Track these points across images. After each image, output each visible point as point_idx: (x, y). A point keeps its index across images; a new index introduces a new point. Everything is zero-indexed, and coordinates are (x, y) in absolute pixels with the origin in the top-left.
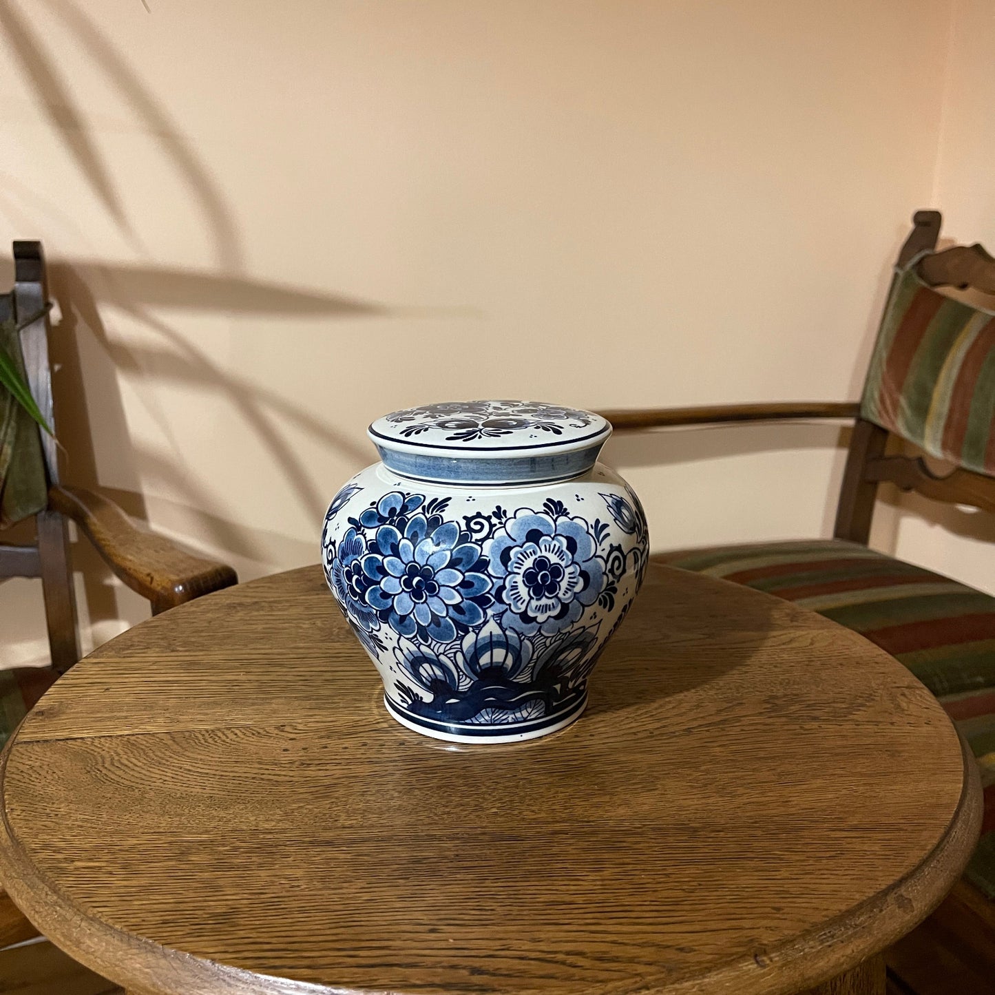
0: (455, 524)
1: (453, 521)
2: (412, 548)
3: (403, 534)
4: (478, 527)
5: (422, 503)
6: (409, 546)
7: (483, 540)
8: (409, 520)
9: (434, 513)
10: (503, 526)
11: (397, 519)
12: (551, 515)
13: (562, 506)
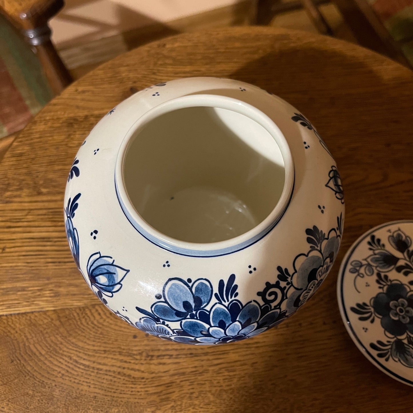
0: (253, 303)
1: (251, 302)
2: (223, 331)
3: (210, 324)
5: (212, 291)
6: (219, 330)
7: (280, 304)
8: (210, 312)
9: (230, 300)
10: (290, 285)
11: (196, 313)
12: (316, 247)
13: (318, 230)
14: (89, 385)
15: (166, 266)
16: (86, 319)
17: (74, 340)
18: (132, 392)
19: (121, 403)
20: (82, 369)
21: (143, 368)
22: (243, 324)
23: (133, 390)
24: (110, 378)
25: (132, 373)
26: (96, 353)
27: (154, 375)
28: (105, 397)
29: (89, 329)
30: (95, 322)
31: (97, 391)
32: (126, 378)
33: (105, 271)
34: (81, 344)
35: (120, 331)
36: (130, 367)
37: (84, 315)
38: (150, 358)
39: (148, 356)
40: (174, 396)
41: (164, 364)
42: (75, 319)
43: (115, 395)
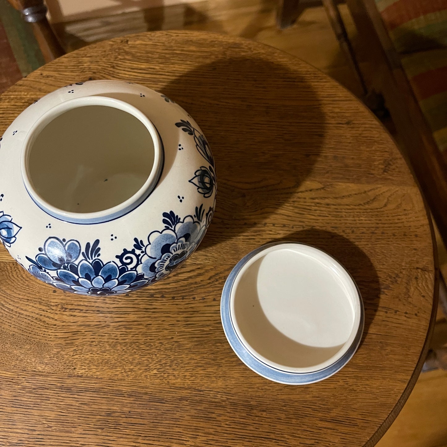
0: (112, 263)
1: (110, 262)
2: (89, 282)
3: (78, 276)
4: (129, 261)
5: (80, 250)
6: (87, 281)
7: (136, 267)
8: (78, 266)
9: (94, 258)
10: (144, 253)
11: (68, 265)
12: (170, 228)
13: (174, 215)
14: (10, 324)
15: (48, 228)
16: (17, 273)
17: (4, 288)
18: (44, 334)
19: (34, 342)
20: (7, 312)
21: (56, 317)
22: (105, 278)
23: (46, 333)
24: (29, 322)
25: (46, 319)
26: (21, 300)
27: (64, 324)
28: (22, 336)
29: (18, 280)
30: (24, 276)
31: (16, 330)
32: (41, 324)
33: (6, 227)
34: (8, 292)
35: (43, 285)
36: (46, 315)
37: (16, 269)
38: (64, 310)
39: (62, 308)
40: (77, 342)
41: (75, 316)
42: (8, 271)
43: (30, 335)
